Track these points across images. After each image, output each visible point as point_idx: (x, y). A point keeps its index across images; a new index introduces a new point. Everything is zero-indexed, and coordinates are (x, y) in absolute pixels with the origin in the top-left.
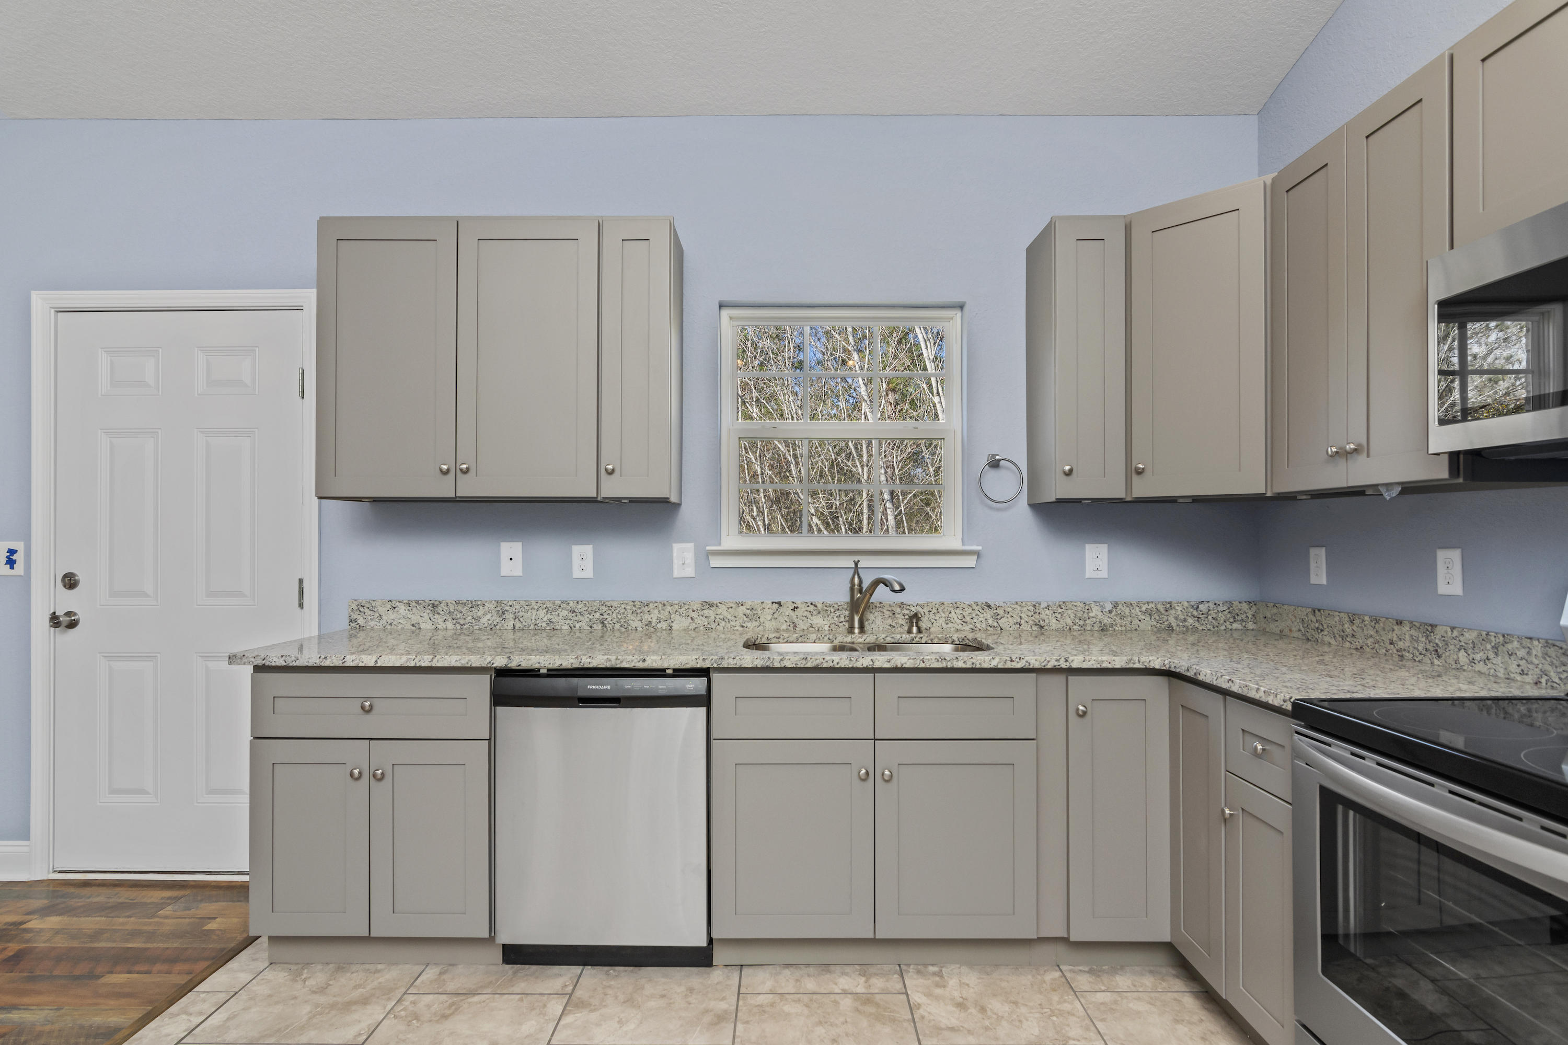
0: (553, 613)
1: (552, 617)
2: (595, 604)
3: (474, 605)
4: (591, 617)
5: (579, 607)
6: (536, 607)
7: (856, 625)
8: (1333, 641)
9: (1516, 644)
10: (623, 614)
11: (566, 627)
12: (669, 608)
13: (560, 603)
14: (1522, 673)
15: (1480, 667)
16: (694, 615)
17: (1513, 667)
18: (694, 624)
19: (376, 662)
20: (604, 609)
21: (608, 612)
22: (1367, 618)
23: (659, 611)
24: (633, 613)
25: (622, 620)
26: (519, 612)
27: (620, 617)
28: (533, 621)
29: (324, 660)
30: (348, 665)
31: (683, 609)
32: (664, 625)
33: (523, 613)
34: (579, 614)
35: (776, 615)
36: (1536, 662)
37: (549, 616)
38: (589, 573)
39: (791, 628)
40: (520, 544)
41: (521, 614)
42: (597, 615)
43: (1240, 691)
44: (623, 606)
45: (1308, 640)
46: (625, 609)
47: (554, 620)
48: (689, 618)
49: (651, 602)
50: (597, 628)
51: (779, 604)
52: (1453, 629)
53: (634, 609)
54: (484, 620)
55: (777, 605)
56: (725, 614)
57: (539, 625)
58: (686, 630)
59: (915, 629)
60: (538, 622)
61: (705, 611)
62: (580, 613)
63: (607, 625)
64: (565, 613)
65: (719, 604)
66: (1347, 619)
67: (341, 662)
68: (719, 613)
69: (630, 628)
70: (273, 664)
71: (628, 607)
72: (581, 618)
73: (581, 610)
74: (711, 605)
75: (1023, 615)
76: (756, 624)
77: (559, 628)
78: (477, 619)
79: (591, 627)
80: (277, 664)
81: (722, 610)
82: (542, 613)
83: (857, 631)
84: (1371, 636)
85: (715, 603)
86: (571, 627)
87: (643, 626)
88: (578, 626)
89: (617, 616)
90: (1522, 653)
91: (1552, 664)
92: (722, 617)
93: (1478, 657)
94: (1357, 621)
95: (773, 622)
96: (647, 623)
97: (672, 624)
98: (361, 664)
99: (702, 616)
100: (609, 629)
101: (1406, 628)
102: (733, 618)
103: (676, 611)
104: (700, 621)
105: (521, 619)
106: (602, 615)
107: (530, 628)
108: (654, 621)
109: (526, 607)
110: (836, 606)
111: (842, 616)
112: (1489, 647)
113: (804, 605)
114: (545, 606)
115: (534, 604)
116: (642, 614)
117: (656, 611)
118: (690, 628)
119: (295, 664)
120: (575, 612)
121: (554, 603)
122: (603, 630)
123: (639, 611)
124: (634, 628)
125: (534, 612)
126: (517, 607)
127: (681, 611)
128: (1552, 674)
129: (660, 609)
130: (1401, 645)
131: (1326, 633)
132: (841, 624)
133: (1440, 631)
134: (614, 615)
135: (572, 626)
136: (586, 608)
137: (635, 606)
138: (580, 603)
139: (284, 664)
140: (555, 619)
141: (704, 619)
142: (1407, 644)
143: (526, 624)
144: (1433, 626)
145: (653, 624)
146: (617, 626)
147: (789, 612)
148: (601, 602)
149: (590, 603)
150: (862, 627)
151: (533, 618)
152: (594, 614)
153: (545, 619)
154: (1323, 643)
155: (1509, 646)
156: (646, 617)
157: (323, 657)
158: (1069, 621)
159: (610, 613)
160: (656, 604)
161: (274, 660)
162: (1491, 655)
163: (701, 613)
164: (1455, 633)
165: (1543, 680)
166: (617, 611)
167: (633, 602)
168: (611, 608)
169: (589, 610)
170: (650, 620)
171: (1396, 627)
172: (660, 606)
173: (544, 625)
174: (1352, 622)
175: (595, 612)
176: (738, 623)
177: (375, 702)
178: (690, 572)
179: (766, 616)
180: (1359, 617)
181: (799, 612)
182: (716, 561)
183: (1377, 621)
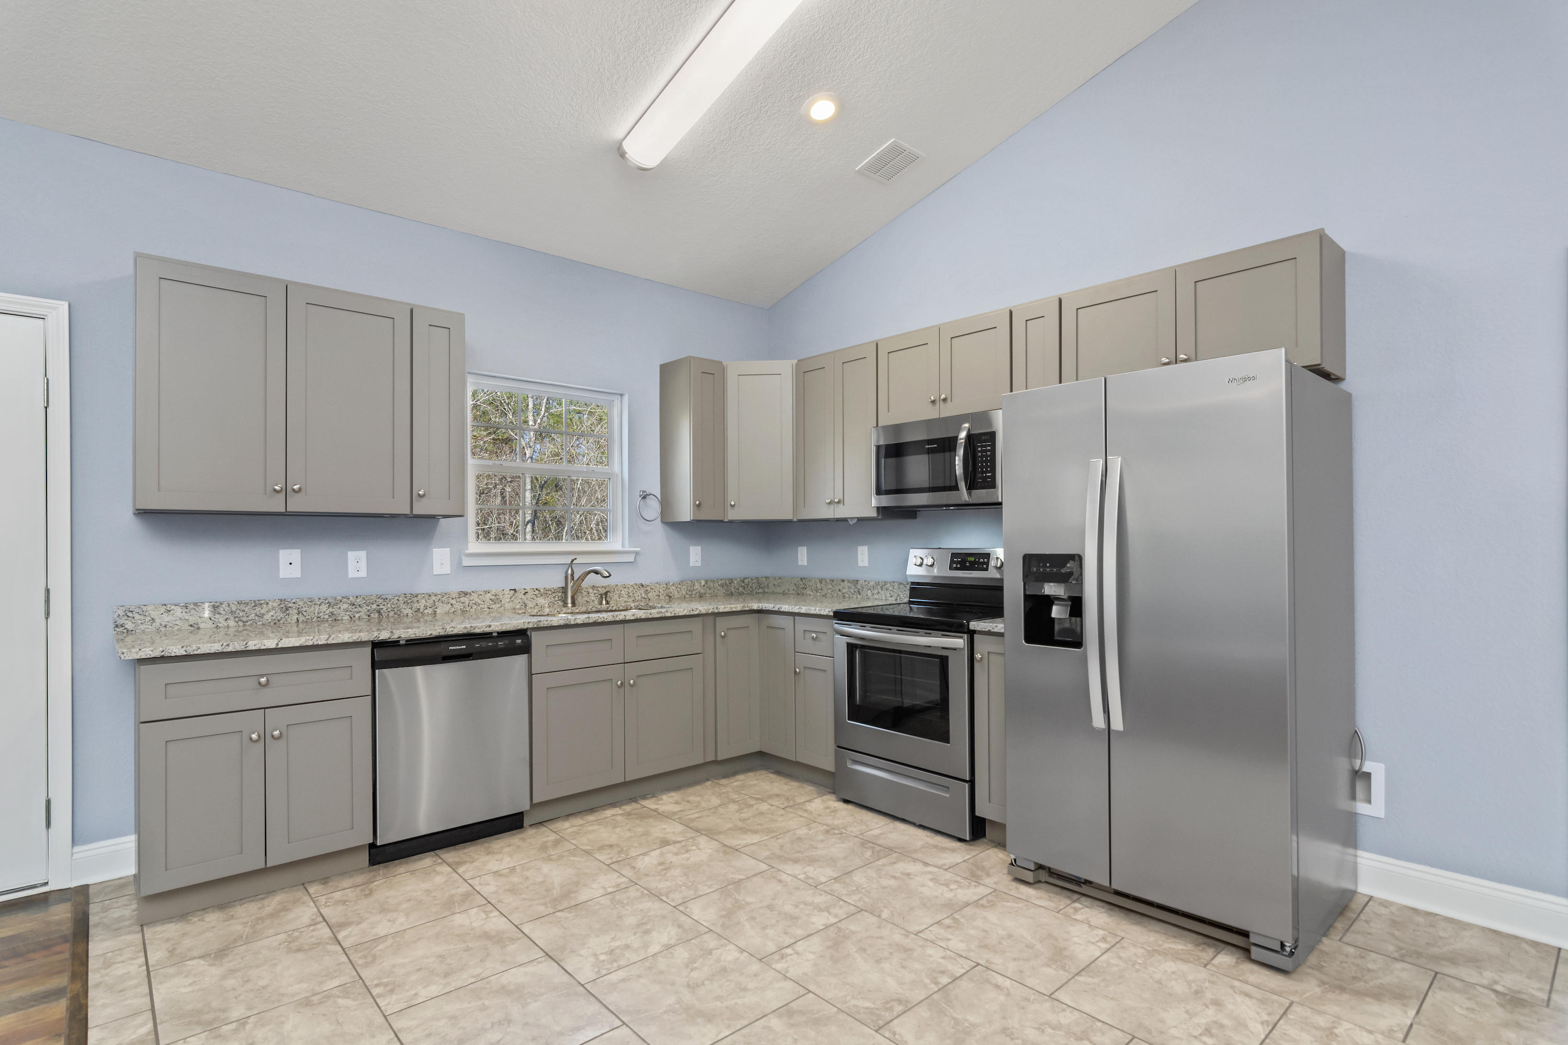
0: (335, 607)
1: (334, 610)
2: (372, 597)
3: (257, 604)
4: (369, 608)
5: (358, 600)
6: (319, 603)
7: (569, 601)
8: (812, 593)
9: (889, 585)
10: (397, 604)
11: (347, 618)
12: (434, 598)
13: (341, 598)
14: (891, 597)
15: (876, 596)
16: (453, 602)
17: (888, 595)
18: (453, 609)
19: (277, 644)
20: (380, 601)
21: (383, 603)
22: (828, 580)
23: (426, 600)
24: (404, 603)
25: (395, 609)
26: (302, 608)
27: (393, 606)
28: (316, 615)
30: (250, 649)
31: (445, 598)
32: (429, 611)
33: (307, 609)
34: (358, 606)
35: (512, 599)
36: (896, 591)
37: (331, 609)
38: (363, 573)
39: (523, 607)
40: (299, 551)
41: (304, 609)
42: (374, 606)
43: (806, 612)
44: (396, 598)
45: (799, 594)
46: (398, 600)
47: (335, 613)
48: (450, 604)
49: (419, 594)
50: (375, 617)
51: (515, 590)
52: (865, 581)
53: (406, 600)
54: (268, 617)
55: (513, 592)
56: (476, 600)
57: (322, 617)
58: (448, 613)
59: (604, 602)
60: (320, 615)
61: (461, 599)
62: (359, 605)
63: (383, 614)
64: (345, 606)
65: (472, 593)
66: (818, 581)
67: (243, 647)
68: (471, 599)
69: (402, 615)
71: (400, 599)
72: (360, 609)
73: (360, 603)
74: (466, 594)
75: (661, 590)
76: (498, 605)
77: (340, 618)
78: (261, 616)
79: (369, 616)
80: (178, 654)
81: (474, 596)
82: (324, 607)
83: (570, 605)
84: (830, 589)
85: (469, 592)
86: (351, 618)
87: (413, 613)
88: (357, 616)
89: (391, 606)
90: (891, 588)
91: (901, 591)
92: (474, 602)
93: (875, 592)
94: (823, 582)
95: (511, 604)
96: (416, 610)
97: (436, 610)
98: (263, 647)
99: (460, 602)
100: (384, 617)
101: (846, 583)
102: (482, 602)
103: (439, 600)
104: (458, 606)
105: (305, 613)
106: (378, 606)
107: (313, 620)
108: (422, 608)
109: (309, 603)
110: (552, 590)
111: (557, 597)
112: (879, 587)
113: (532, 590)
114: (327, 601)
115: (316, 600)
116: (412, 604)
117: (423, 601)
118: (450, 611)
120: (354, 604)
121: (335, 599)
122: (379, 617)
123: (409, 601)
124: (405, 614)
125: (317, 607)
126: (301, 604)
127: (443, 599)
128: (901, 595)
129: (427, 599)
130: (844, 591)
131: (807, 589)
132: (556, 602)
133: (860, 583)
134: (389, 605)
135: (352, 616)
136: (365, 601)
137: (406, 597)
138: (359, 597)
140: (336, 611)
141: (460, 604)
142: (846, 590)
143: (309, 617)
144: (857, 581)
145: (421, 611)
146: (391, 614)
147: (521, 596)
148: (377, 595)
149: (368, 597)
150: (574, 604)
151: (316, 612)
152: (372, 606)
153: (327, 612)
154: (807, 595)
155: (887, 586)
156: (416, 605)
158: (684, 593)
159: (385, 603)
160: (423, 595)
162: (880, 591)
163: (458, 600)
164: (866, 583)
165: (898, 599)
166: (391, 602)
167: (405, 594)
168: (386, 600)
169: (367, 602)
170: (418, 607)
171: (842, 583)
172: (427, 596)
173: (326, 617)
174: (821, 582)
175: (373, 604)
176: (486, 606)
177: (270, 677)
178: (447, 569)
179: (505, 600)
180: (824, 579)
181: (528, 596)
182: (467, 562)
183: (833, 581)
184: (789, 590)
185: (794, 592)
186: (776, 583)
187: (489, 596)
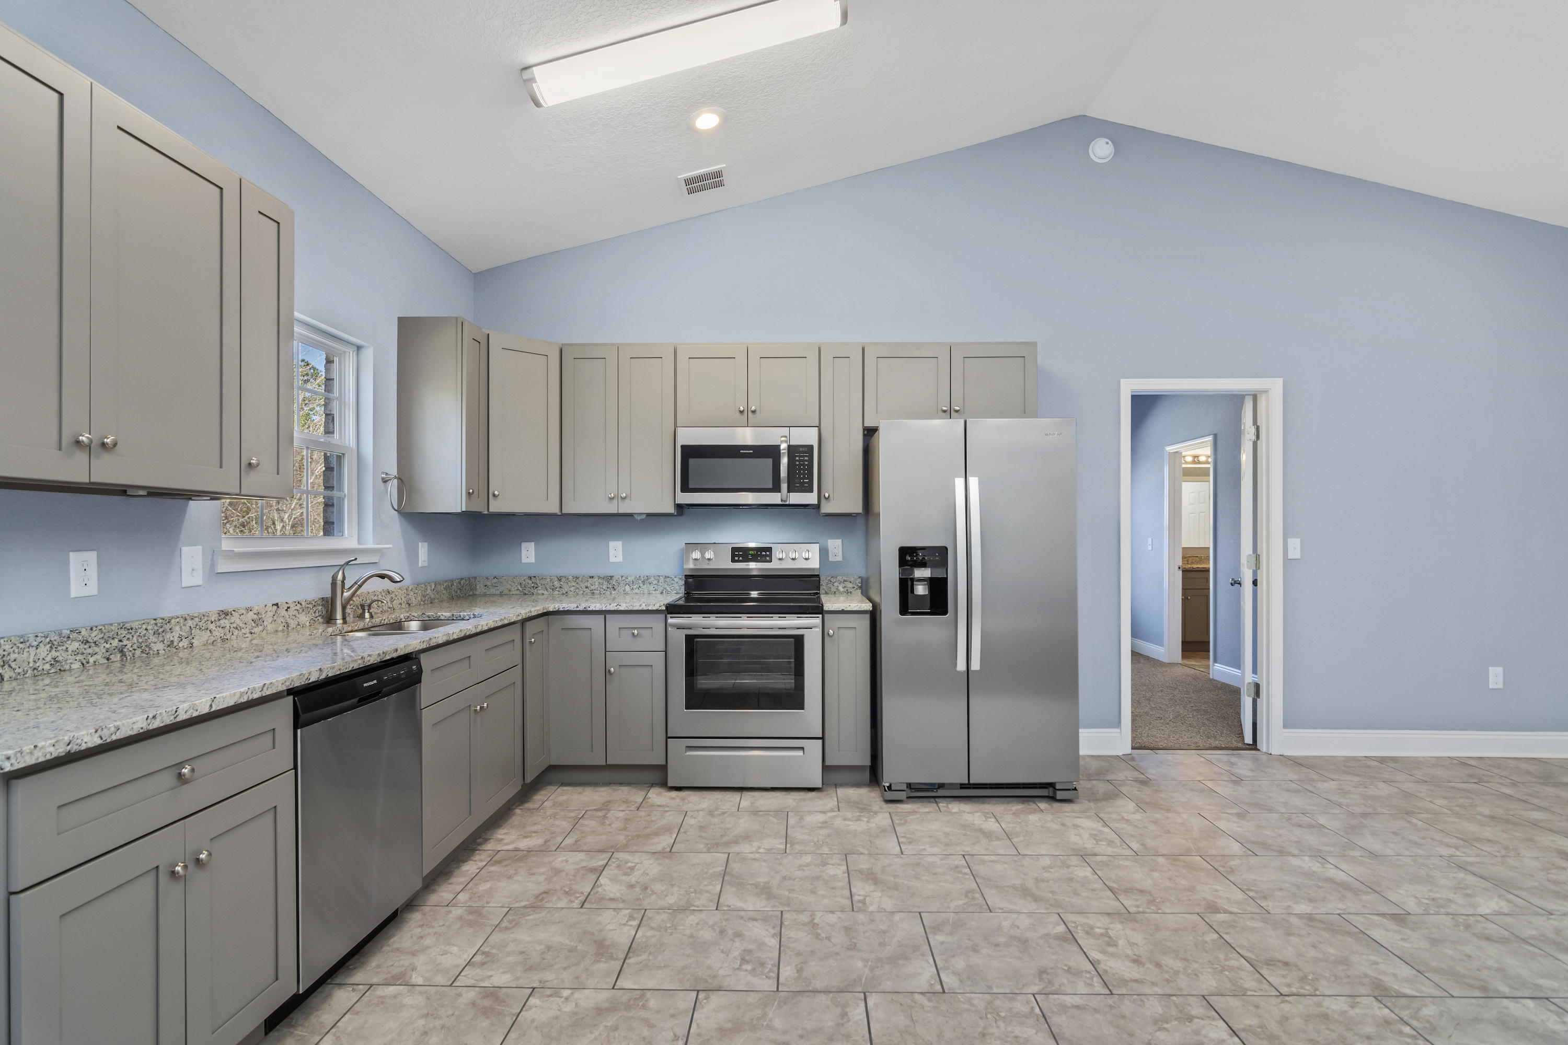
0: (60, 648)
1: (58, 654)
2: (113, 628)
4: (108, 646)
5: (93, 635)
6: (35, 644)
7: (339, 615)
8: (545, 592)
9: (653, 579)
10: (145, 636)
11: (76, 666)
12: (190, 623)
13: (68, 632)
14: (656, 590)
15: (637, 591)
16: (212, 627)
17: (651, 588)
18: (212, 637)
20: (124, 632)
21: (127, 636)
22: (570, 578)
23: (181, 627)
24: (154, 634)
25: (143, 644)
26: (9, 654)
27: (140, 640)
28: (31, 665)
29: (153, 721)
31: (203, 621)
32: (185, 643)
33: (16, 655)
34: (93, 645)
35: (275, 617)
36: (661, 585)
37: (54, 654)
38: (92, 589)
39: (285, 628)
41: (13, 656)
42: (115, 643)
44: (144, 627)
45: (525, 594)
46: (146, 629)
47: (60, 658)
48: (208, 631)
49: (172, 618)
50: (116, 660)
51: (277, 605)
52: (622, 577)
53: (156, 628)
55: (275, 607)
56: (238, 621)
57: (40, 668)
58: (206, 645)
59: (367, 615)
60: (38, 665)
61: (222, 622)
62: (95, 643)
63: (127, 653)
64: (76, 645)
65: (233, 612)
66: (556, 579)
67: (172, 717)
68: (233, 621)
69: (151, 652)
70: (84, 747)
71: (150, 627)
72: (96, 649)
73: (95, 639)
74: (226, 614)
76: (261, 628)
77: (67, 667)
79: (108, 659)
81: (235, 618)
82: (43, 650)
83: (339, 621)
84: (573, 586)
85: (230, 610)
86: (83, 664)
87: (166, 648)
88: (92, 660)
89: (137, 640)
90: (655, 582)
91: (668, 584)
92: (235, 625)
93: (635, 587)
94: (563, 580)
95: (273, 625)
96: (169, 643)
97: (193, 641)
98: (195, 714)
99: (219, 627)
100: (128, 658)
101: (595, 579)
102: (244, 625)
103: (197, 625)
104: (218, 633)
105: (13, 665)
106: (120, 641)
107: (27, 675)
108: (176, 639)
109: (21, 646)
110: (313, 603)
111: (317, 611)
112: (640, 582)
113: (294, 605)
114: (48, 640)
115: (32, 639)
116: (164, 634)
117: (178, 628)
118: (209, 642)
119: (114, 738)
120: (88, 642)
121: (60, 635)
122: (122, 660)
123: (161, 630)
124: (156, 652)
125: (33, 651)
126: (7, 647)
127: (201, 624)
128: (668, 589)
129: (182, 624)
130: (593, 587)
131: (540, 588)
132: (316, 619)
133: (615, 579)
134: (135, 639)
135: (84, 662)
136: (102, 636)
137: (156, 624)
138: (94, 629)
139: (99, 742)
140: (61, 655)
141: (220, 630)
142: (596, 587)
143: (20, 670)
144: (612, 577)
145: (175, 644)
146: (138, 652)
147: (283, 613)
148: (119, 624)
149: (107, 627)
151: (31, 660)
152: (112, 641)
153: (49, 659)
154: (539, 594)
155: (650, 580)
156: (168, 636)
157: (151, 716)
158: (419, 598)
159: (130, 636)
160: (178, 620)
161: (85, 740)
162: (641, 585)
163: (218, 624)
164: (623, 578)
165: (664, 592)
166: (138, 634)
167: (155, 620)
168: (131, 631)
169: (105, 637)
170: (172, 639)
171: (589, 580)
172: (182, 620)
173: (47, 667)
174: (560, 580)
175: (113, 639)
176: (247, 630)
177: (193, 764)
178: (198, 578)
179: (268, 619)
180: (565, 577)
181: (291, 612)
182: (221, 568)
183: (577, 578)
184: (510, 591)
185: (518, 592)
186: (489, 584)
187: (251, 615)
